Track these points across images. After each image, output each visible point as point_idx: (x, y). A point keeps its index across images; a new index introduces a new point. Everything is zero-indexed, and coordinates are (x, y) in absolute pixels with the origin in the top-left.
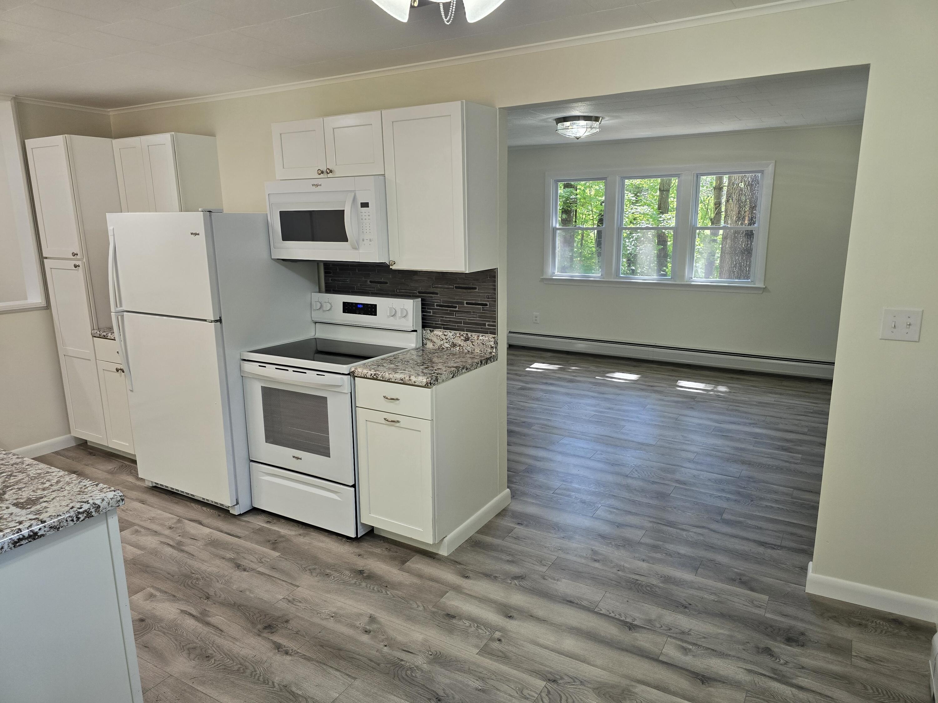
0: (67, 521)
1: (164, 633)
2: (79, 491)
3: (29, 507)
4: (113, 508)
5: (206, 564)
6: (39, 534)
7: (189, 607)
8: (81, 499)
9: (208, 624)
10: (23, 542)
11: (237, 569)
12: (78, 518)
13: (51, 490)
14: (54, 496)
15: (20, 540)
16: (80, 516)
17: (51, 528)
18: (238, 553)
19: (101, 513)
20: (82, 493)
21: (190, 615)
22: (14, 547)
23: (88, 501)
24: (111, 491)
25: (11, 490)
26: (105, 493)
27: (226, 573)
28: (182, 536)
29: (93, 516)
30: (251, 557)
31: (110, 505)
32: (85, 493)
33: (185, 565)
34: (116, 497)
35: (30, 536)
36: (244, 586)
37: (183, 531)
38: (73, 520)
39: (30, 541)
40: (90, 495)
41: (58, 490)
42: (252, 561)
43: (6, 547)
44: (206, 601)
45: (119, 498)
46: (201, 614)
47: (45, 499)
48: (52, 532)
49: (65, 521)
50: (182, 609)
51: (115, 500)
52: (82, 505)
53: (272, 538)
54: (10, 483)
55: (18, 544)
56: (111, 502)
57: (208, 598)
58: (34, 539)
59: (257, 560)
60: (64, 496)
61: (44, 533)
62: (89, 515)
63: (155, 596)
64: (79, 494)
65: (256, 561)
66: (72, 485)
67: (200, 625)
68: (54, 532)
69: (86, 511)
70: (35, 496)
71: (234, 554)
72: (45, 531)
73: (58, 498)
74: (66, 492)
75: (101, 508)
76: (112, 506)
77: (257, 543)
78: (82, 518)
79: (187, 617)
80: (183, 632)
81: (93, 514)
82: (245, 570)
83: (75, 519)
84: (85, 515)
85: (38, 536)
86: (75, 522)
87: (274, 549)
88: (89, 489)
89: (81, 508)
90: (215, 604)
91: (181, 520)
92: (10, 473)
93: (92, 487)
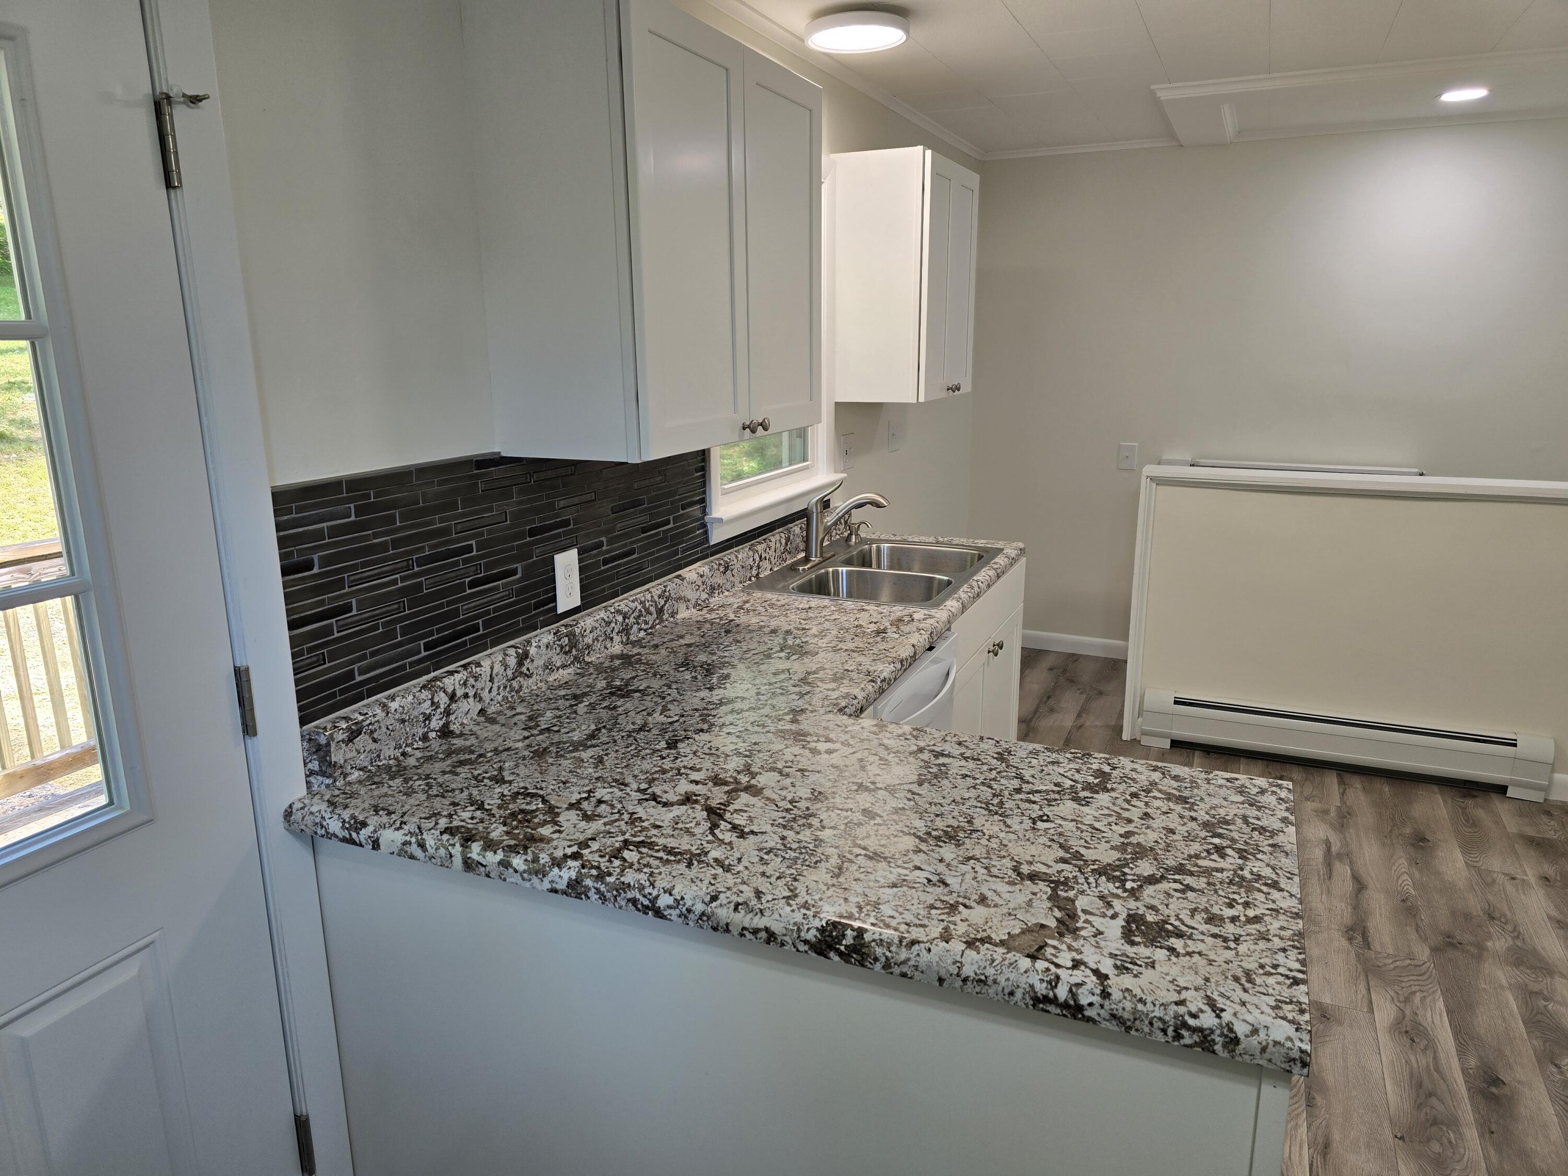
0: (1151, 1024)
2: (1248, 973)
3: (1138, 939)
4: (1270, 1066)
6: (1087, 1013)
8: (1222, 995)
10: (1052, 1008)
12: (1178, 1037)
13: (1216, 930)
14: (1200, 947)
15: (1046, 1000)
16: (1184, 1032)
17: (1114, 1016)
19: (1239, 1059)
20: (1243, 981)
22: (1034, 1005)
23: (1223, 1010)
24: (1292, 1022)
25: (1175, 881)
26: (1277, 1017)
29: (1214, 1052)
31: (1267, 1056)
32: (1248, 985)
34: (1289, 1044)
35: (1065, 1005)
38: (1164, 1031)
39: (1065, 1016)
40: (1245, 997)
41: (1225, 940)
43: (1019, 994)
45: (1295, 1054)
47: (1177, 943)
48: (1113, 1026)
49: (1147, 1022)
51: (1283, 1051)
52: (1202, 1011)
54: (1196, 865)
55: (1041, 1006)
56: (1271, 1048)
58: (1075, 1018)
60: (1211, 962)
61: (1097, 1018)
62: (1205, 1040)
64: (1236, 979)
66: (1262, 945)
68: (1116, 1028)
69: (1200, 1030)
70: (1177, 923)
72: (1099, 1015)
73: (1196, 957)
74: (1230, 954)
75: (1241, 1047)
76: (1270, 1061)
78: (1188, 1040)
81: (1218, 1048)
83: (1170, 1031)
84: (1196, 1038)
85: (1083, 1015)
86: (1170, 1039)
88: (1271, 981)
89: (1194, 1016)
92: (1225, 843)
93: (1281, 979)
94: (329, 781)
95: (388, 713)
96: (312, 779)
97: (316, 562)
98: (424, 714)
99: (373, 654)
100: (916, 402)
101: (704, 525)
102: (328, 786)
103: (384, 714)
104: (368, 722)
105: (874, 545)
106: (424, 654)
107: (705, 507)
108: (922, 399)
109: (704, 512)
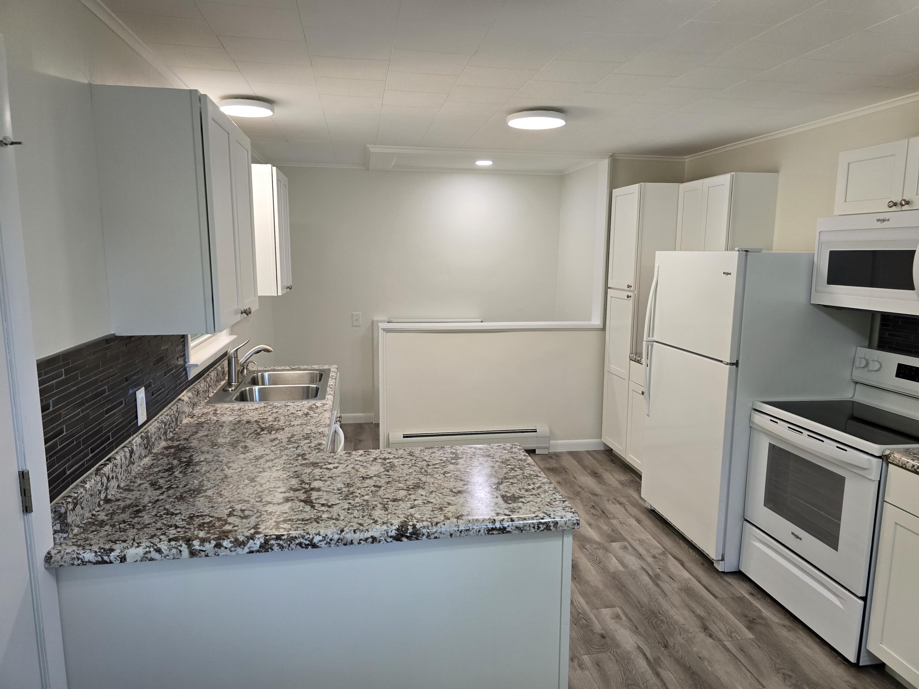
0: (530, 526)
1: (617, 660)
2: (549, 502)
3: (510, 502)
4: (569, 528)
5: (675, 609)
6: (507, 530)
7: (646, 647)
8: (546, 510)
9: (657, 674)
10: (495, 532)
11: (703, 630)
12: (539, 528)
13: (531, 493)
14: (530, 499)
15: (493, 529)
16: (541, 526)
17: (517, 528)
18: (709, 614)
19: (558, 529)
20: (549, 505)
21: (645, 655)
22: (488, 533)
23: (550, 514)
24: (571, 512)
25: (507, 482)
26: (566, 512)
27: (691, 630)
28: (662, 570)
29: (550, 530)
30: (722, 626)
31: (567, 525)
32: (552, 506)
33: (655, 601)
34: (573, 519)
35: (500, 529)
36: (705, 653)
37: (664, 565)
38: (534, 527)
39: (499, 533)
40: (554, 509)
41: (536, 495)
42: (721, 630)
43: (482, 531)
44: (663, 649)
45: (575, 522)
46: (655, 660)
47: (523, 500)
48: (517, 532)
49: (528, 526)
50: (640, 645)
51: (571, 522)
52: (544, 517)
53: (751, 615)
54: (509, 476)
55: (491, 532)
56: (568, 522)
57: (666, 647)
58: (503, 533)
59: (727, 631)
60: (536, 503)
61: (511, 530)
62: (547, 526)
63: (621, 619)
64: (547, 505)
65: (725, 631)
66: (547, 494)
67: (650, 671)
68: (518, 532)
69: (545, 523)
70: (518, 494)
71: (705, 612)
72: (512, 529)
73: (531, 503)
74: (540, 499)
75: (559, 525)
76: (568, 527)
77: (734, 612)
78: (542, 529)
79: (641, 656)
80: (633, 670)
81: (552, 528)
82: (711, 636)
83: (536, 527)
84: (545, 526)
85: (506, 531)
86: (536, 530)
87: (749, 628)
88: (557, 503)
89: (543, 519)
90: (670, 657)
91: (666, 554)
92: (513, 467)
93: (559, 502)
94: (65, 535)
95: (86, 491)
96: (56, 536)
97: (51, 404)
98: (99, 490)
99: (73, 457)
100: (276, 295)
101: (185, 369)
102: (65, 539)
103: (85, 492)
104: (80, 497)
105: (260, 373)
106: (91, 455)
107: (185, 358)
108: (280, 294)
109: (185, 362)
